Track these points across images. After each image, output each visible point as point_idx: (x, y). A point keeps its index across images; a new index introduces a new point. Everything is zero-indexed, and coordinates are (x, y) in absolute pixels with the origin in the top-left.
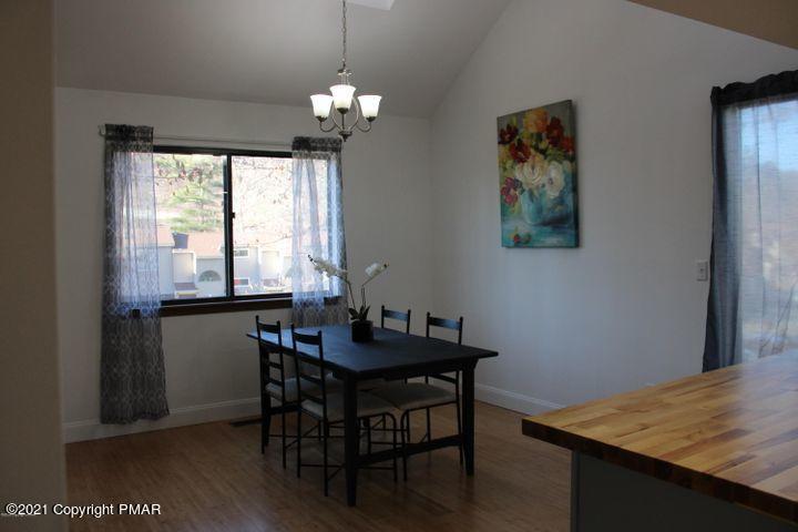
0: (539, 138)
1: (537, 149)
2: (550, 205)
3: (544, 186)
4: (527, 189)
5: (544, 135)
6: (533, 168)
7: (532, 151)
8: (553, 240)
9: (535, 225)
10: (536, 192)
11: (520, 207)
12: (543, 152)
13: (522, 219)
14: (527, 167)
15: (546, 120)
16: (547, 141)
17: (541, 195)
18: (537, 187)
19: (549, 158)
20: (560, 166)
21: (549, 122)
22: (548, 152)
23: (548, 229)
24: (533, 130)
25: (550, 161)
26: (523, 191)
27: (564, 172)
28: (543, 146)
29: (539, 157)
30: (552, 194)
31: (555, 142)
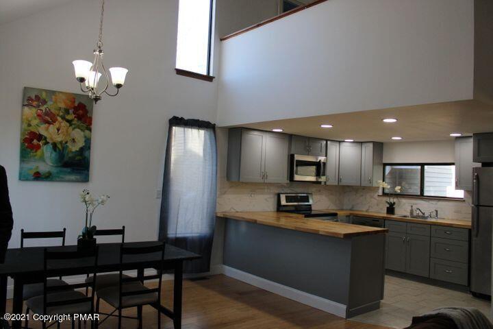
0: (67, 112)
1: (63, 118)
2: (70, 155)
3: (66, 143)
4: (51, 142)
5: (71, 111)
6: (58, 130)
7: (59, 119)
8: (73, 177)
9: (56, 167)
10: (59, 146)
11: (43, 153)
12: (69, 122)
13: (44, 161)
14: (52, 128)
15: (74, 102)
16: (74, 116)
17: (63, 148)
18: (61, 142)
19: (73, 126)
20: (82, 133)
21: (76, 104)
22: (74, 123)
23: (69, 170)
24: (62, 105)
25: (74, 129)
26: (47, 143)
27: (85, 137)
28: (69, 117)
29: (64, 124)
30: (75, 148)
31: (79, 118)
